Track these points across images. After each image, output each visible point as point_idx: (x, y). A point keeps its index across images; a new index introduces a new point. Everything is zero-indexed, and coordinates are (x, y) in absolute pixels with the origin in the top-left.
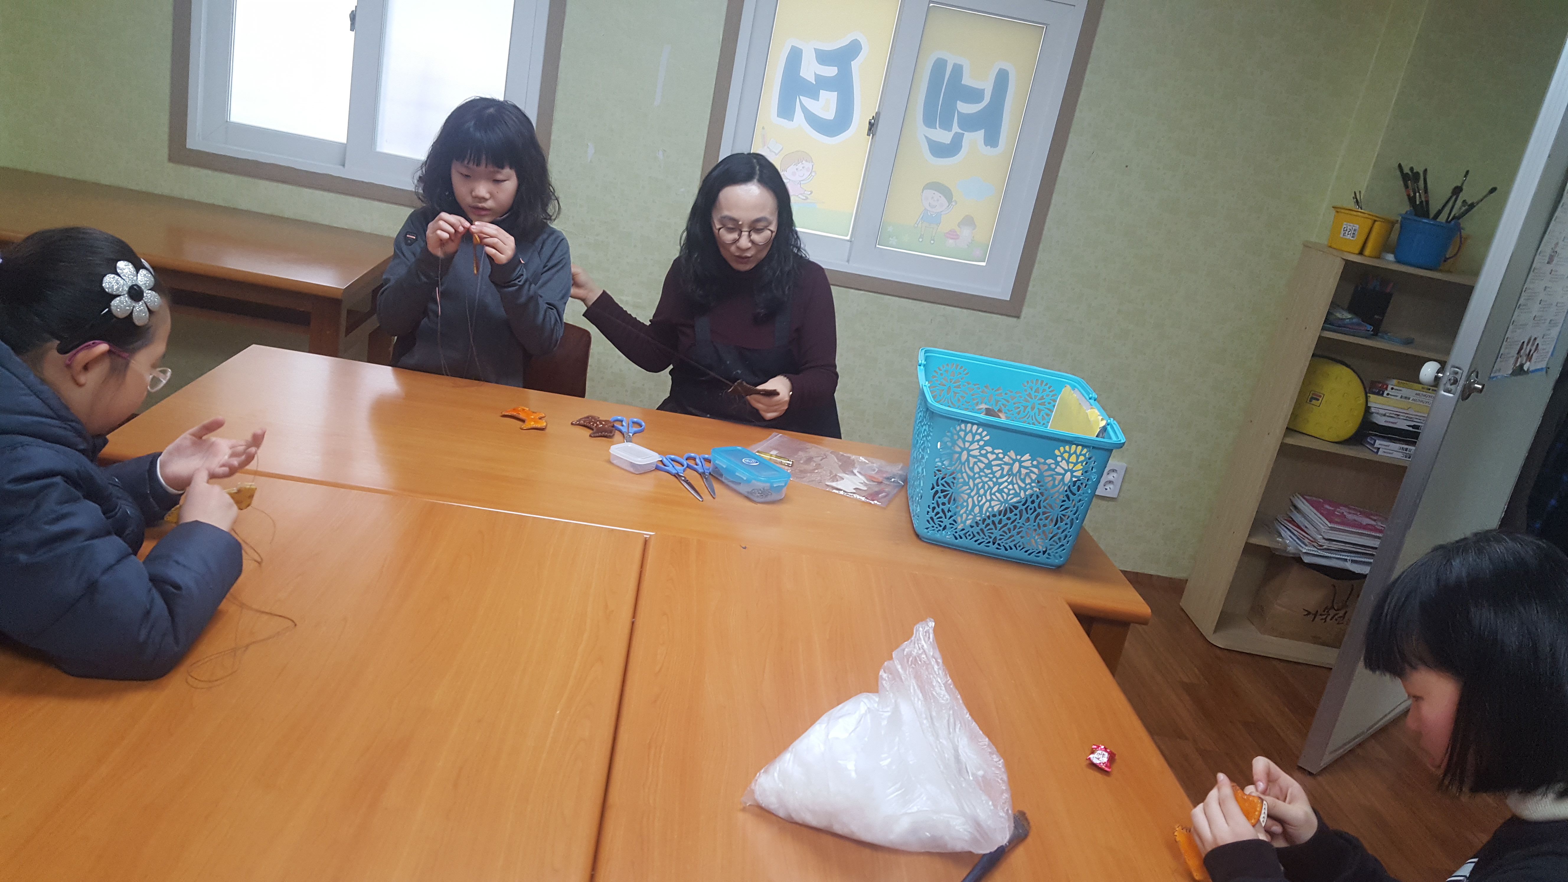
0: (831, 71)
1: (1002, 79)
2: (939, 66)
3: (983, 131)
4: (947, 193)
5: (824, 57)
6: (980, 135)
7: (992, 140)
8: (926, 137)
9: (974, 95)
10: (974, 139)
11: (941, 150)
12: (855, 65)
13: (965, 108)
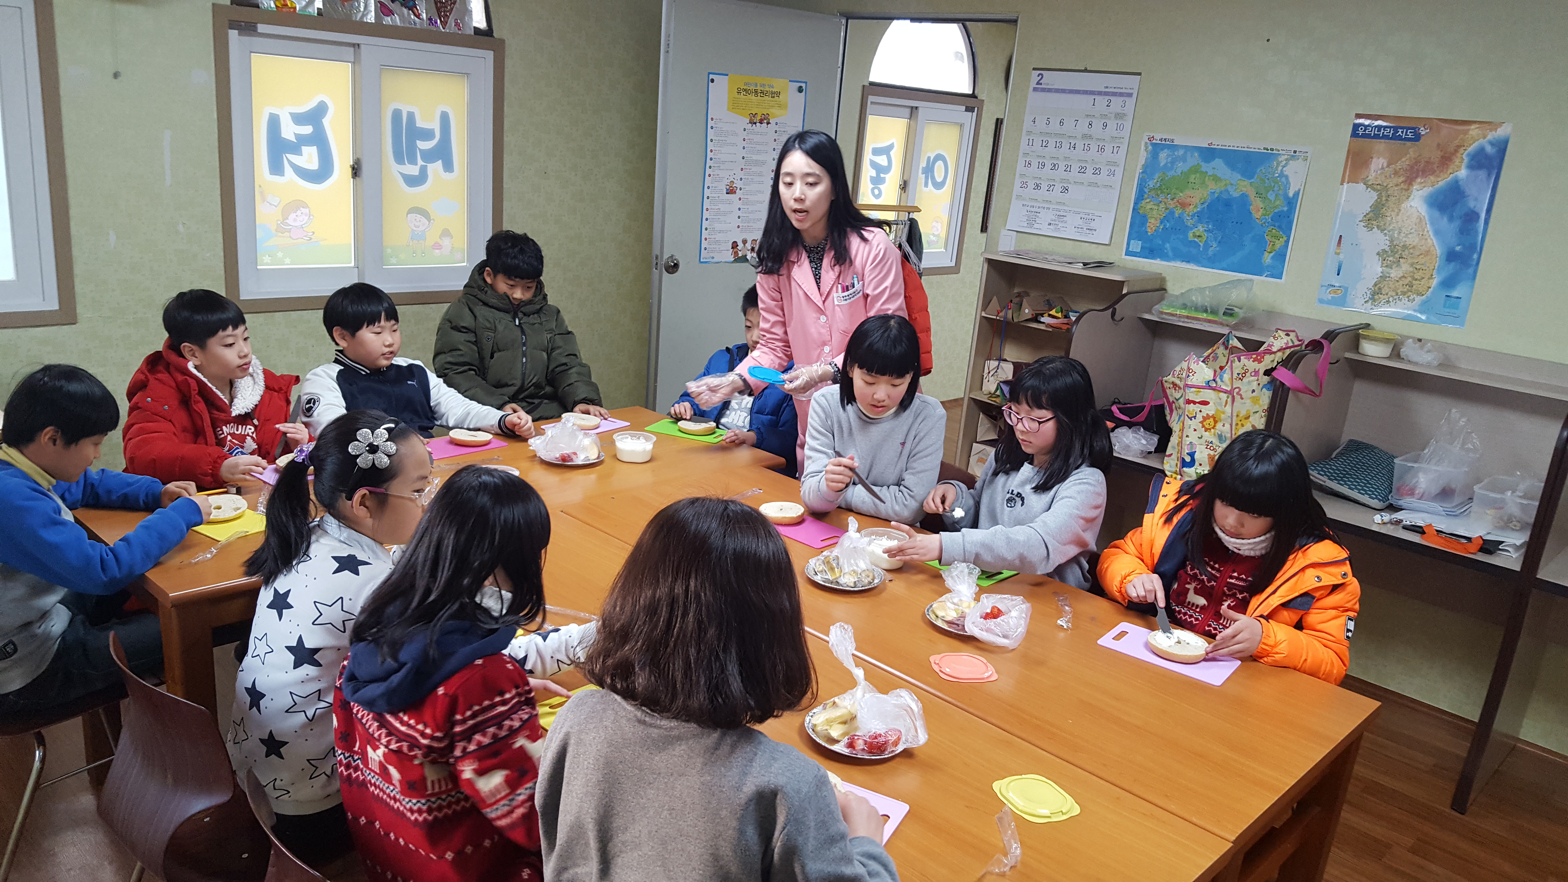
0: (307, 130)
1: (445, 119)
2: (397, 114)
3: (440, 161)
4: (423, 213)
5: (298, 119)
6: (439, 163)
7: (448, 166)
8: (401, 173)
9: (427, 135)
10: (435, 168)
11: (413, 181)
12: (326, 122)
13: (423, 145)
